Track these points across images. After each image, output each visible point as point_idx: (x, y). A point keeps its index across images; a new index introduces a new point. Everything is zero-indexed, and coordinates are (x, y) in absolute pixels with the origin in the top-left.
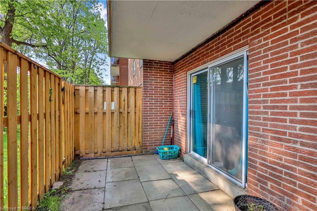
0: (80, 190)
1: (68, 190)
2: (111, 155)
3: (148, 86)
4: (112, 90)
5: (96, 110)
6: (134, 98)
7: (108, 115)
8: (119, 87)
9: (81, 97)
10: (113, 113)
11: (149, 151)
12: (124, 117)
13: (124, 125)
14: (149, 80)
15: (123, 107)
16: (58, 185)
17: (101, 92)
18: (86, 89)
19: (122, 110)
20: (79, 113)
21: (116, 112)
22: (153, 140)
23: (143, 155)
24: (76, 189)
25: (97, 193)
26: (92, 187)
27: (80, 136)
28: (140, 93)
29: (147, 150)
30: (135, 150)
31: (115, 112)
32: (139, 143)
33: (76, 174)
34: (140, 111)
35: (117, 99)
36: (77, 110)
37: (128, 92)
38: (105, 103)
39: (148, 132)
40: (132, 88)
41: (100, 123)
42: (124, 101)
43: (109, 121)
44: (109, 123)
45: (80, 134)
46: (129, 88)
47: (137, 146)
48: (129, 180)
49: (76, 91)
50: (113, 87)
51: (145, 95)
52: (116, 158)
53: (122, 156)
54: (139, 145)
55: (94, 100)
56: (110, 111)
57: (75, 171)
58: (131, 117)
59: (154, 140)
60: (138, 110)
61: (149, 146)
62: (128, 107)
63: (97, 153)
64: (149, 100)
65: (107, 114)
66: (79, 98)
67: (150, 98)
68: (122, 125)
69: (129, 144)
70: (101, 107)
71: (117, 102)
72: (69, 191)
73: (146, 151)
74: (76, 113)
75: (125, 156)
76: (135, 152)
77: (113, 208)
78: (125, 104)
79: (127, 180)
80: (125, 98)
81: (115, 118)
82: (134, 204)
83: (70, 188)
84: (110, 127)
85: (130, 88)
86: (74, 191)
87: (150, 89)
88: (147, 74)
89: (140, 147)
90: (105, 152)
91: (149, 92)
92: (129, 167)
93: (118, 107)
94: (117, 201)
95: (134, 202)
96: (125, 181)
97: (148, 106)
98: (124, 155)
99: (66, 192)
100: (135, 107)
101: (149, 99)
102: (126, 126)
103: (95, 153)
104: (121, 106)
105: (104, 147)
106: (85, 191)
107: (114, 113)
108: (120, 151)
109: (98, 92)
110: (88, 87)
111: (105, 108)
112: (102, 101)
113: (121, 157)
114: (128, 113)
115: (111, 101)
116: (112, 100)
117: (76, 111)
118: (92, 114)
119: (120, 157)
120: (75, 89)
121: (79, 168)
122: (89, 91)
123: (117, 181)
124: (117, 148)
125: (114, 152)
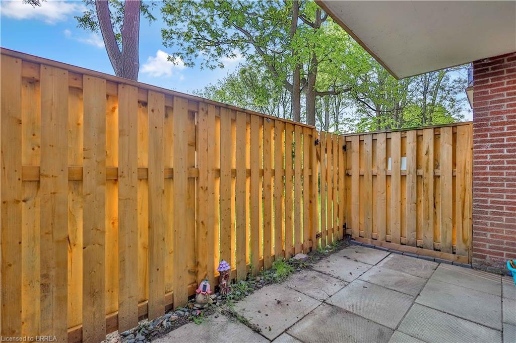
0: (320, 272)
1: (307, 266)
2: (400, 249)
3: (489, 116)
4: (403, 136)
5: (375, 171)
6: (451, 148)
7: (395, 181)
8: (417, 129)
9: (354, 152)
10: (403, 177)
11: (489, 265)
12: (426, 185)
13: (427, 199)
14: (492, 102)
15: (425, 165)
16: (300, 256)
17: (384, 142)
18: (361, 139)
19: (421, 172)
20: (351, 175)
21: (411, 175)
22: (505, 241)
23: (472, 268)
24: (317, 269)
25: (334, 284)
26: (335, 275)
27: (352, 208)
28: (466, 135)
29: (483, 260)
30: (454, 253)
31: (408, 174)
32: (465, 241)
33: (332, 255)
34: (465, 173)
35: (413, 151)
36: (349, 171)
37: (437, 137)
38: (390, 159)
39: (489, 222)
40: (445, 128)
41: (382, 192)
42: (427, 153)
43: (397, 189)
44: (396, 193)
45: (352, 205)
46: (437, 129)
47: (460, 246)
48: (394, 290)
49: (348, 143)
50: (405, 131)
51: (479, 139)
52: (407, 255)
53: (419, 256)
54: (463, 246)
55: (371, 155)
56: (399, 174)
57: (332, 253)
58: (442, 186)
59: (507, 243)
60: (461, 172)
61: (489, 253)
62: (436, 166)
63: (376, 239)
64: (490, 149)
65: (393, 179)
66: (351, 153)
67: (495, 144)
68: (422, 198)
69: (440, 238)
70: (383, 166)
71: (412, 157)
72: (308, 268)
73: (482, 263)
74: (348, 175)
75: (427, 257)
76: (452, 256)
77: (335, 306)
78: (428, 159)
79: (390, 289)
80: (428, 147)
81: (407, 185)
82: (368, 319)
83: (312, 266)
84: (399, 200)
85: (441, 128)
86: (313, 270)
87: (492, 125)
88: (486, 90)
89: (466, 250)
90: (390, 242)
91: (492, 130)
92: (419, 275)
93: (414, 166)
94: (348, 303)
95: (371, 317)
96: (388, 289)
97: (489, 163)
98: (425, 255)
99: (303, 267)
100: (454, 164)
101: (492, 146)
102: (431, 203)
103: (372, 239)
104: (420, 164)
105: (389, 232)
106: (324, 275)
107: (406, 176)
108: (418, 247)
109: (377, 142)
110: (363, 136)
111: (390, 168)
112: (385, 156)
113: (418, 258)
114: (436, 177)
115: (402, 156)
116: (403, 154)
117: (347, 172)
118: (368, 177)
119: (415, 257)
120: (347, 141)
121: (341, 251)
122: (365, 142)
123: (373, 284)
124: (412, 239)
125: (405, 245)
